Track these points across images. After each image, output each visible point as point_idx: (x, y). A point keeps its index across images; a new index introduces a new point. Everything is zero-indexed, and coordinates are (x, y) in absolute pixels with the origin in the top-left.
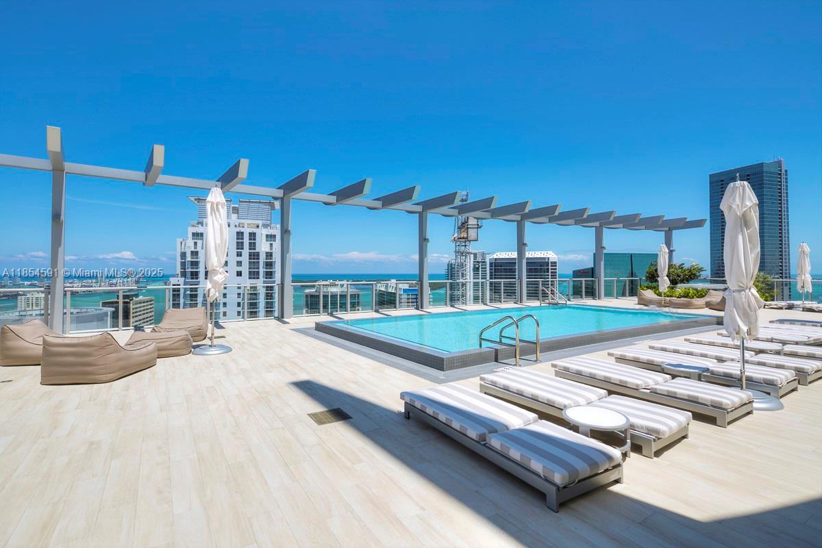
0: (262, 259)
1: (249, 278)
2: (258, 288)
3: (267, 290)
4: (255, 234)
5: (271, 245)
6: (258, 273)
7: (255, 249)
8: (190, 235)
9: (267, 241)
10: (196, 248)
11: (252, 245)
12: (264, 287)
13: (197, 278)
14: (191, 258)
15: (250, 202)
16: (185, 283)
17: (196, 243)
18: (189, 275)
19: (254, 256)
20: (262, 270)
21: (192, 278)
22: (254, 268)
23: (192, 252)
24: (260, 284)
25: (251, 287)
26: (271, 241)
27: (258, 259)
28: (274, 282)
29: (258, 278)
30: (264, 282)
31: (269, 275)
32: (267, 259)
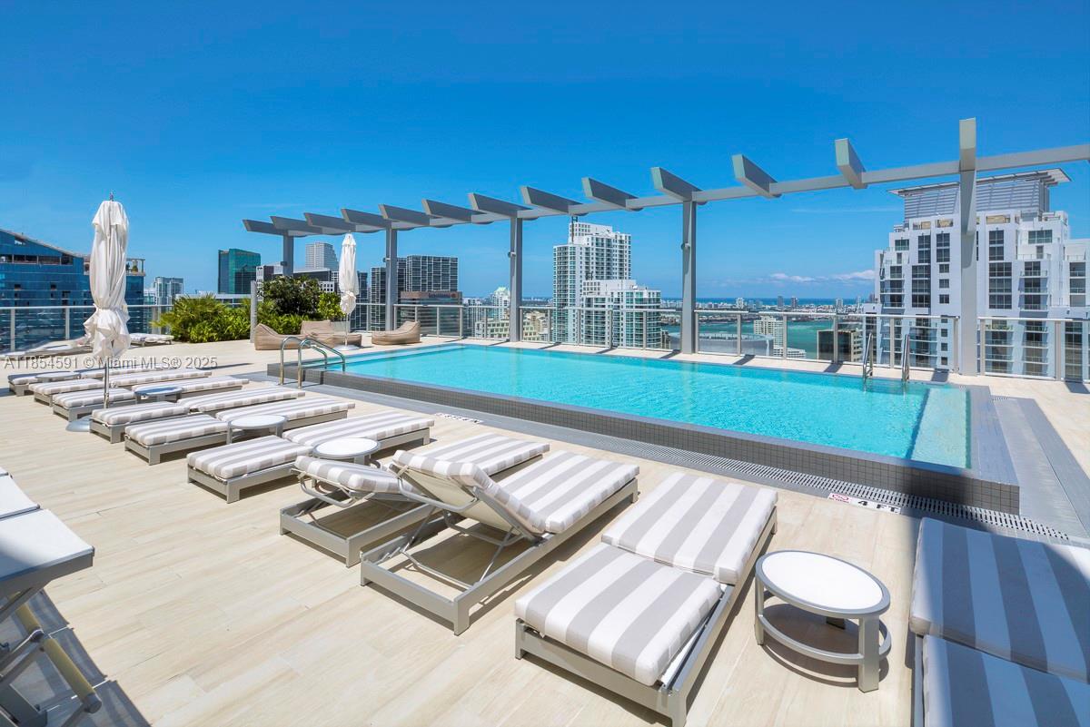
0: (1018, 274)
1: (991, 307)
2: (1008, 324)
3: (1028, 329)
4: (1001, 233)
5: (1040, 249)
6: (1009, 298)
7: (1002, 258)
8: (892, 244)
9: (1030, 242)
10: (899, 262)
11: (997, 252)
12: (1020, 322)
13: (900, 305)
14: (892, 277)
15: (995, 180)
16: (883, 311)
17: (899, 256)
18: (888, 300)
19: (1000, 272)
20: (1017, 294)
21: (893, 305)
22: (1001, 291)
23: (893, 269)
24: (1014, 317)
25: (994, 322)
26: (1039, 242)
27: (1010, 274)
28: (1045, 315)
29: (1010, 307)
30: (1022, 314)
31: (1033, 302)
32: (1026, 274)
